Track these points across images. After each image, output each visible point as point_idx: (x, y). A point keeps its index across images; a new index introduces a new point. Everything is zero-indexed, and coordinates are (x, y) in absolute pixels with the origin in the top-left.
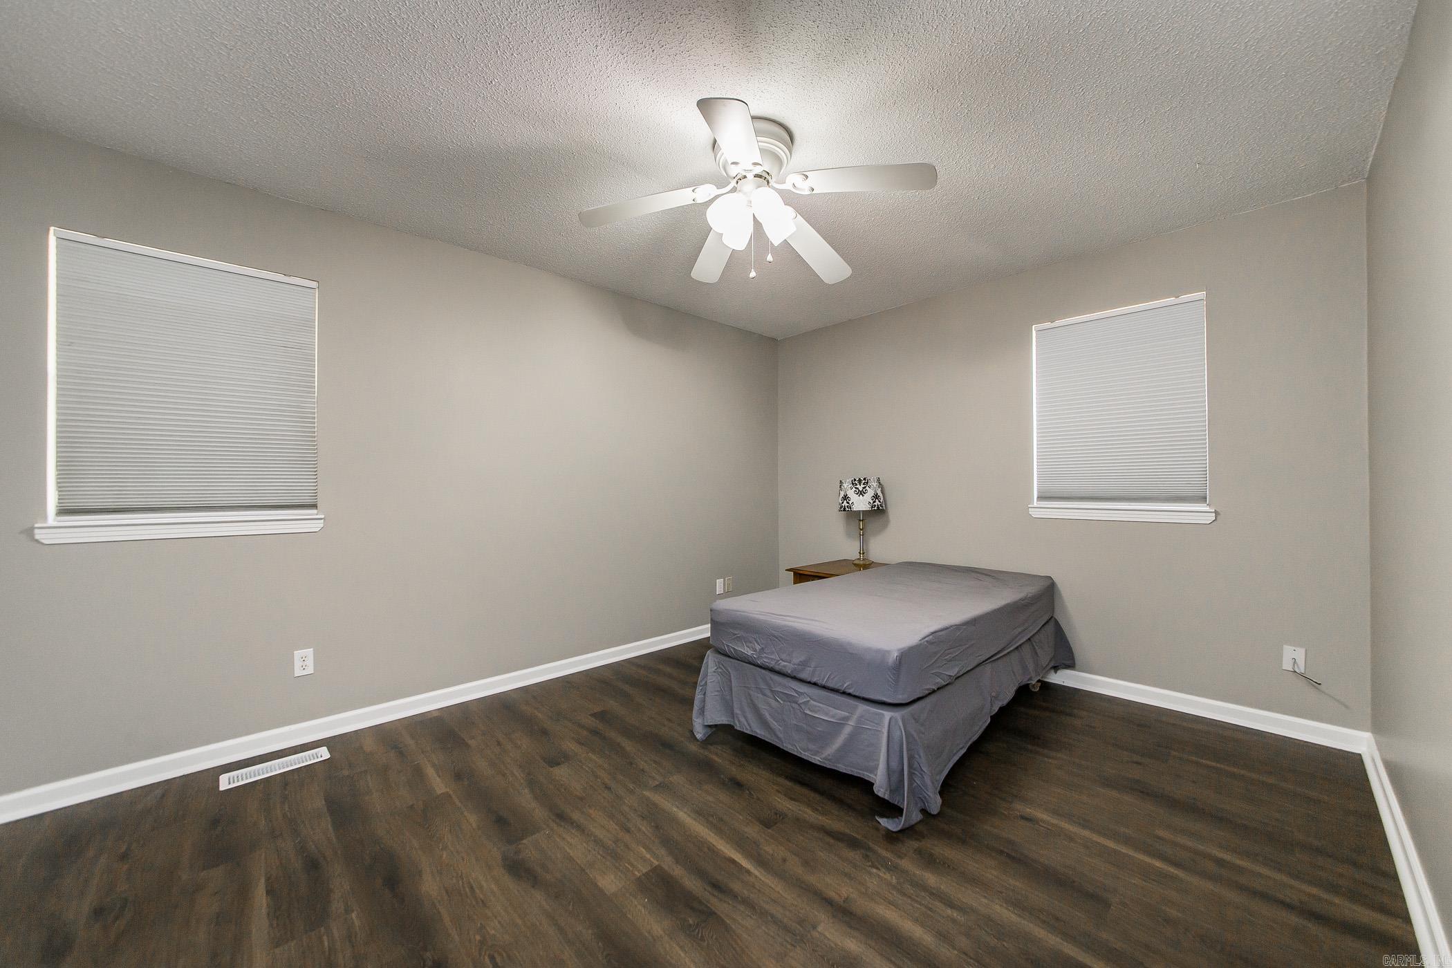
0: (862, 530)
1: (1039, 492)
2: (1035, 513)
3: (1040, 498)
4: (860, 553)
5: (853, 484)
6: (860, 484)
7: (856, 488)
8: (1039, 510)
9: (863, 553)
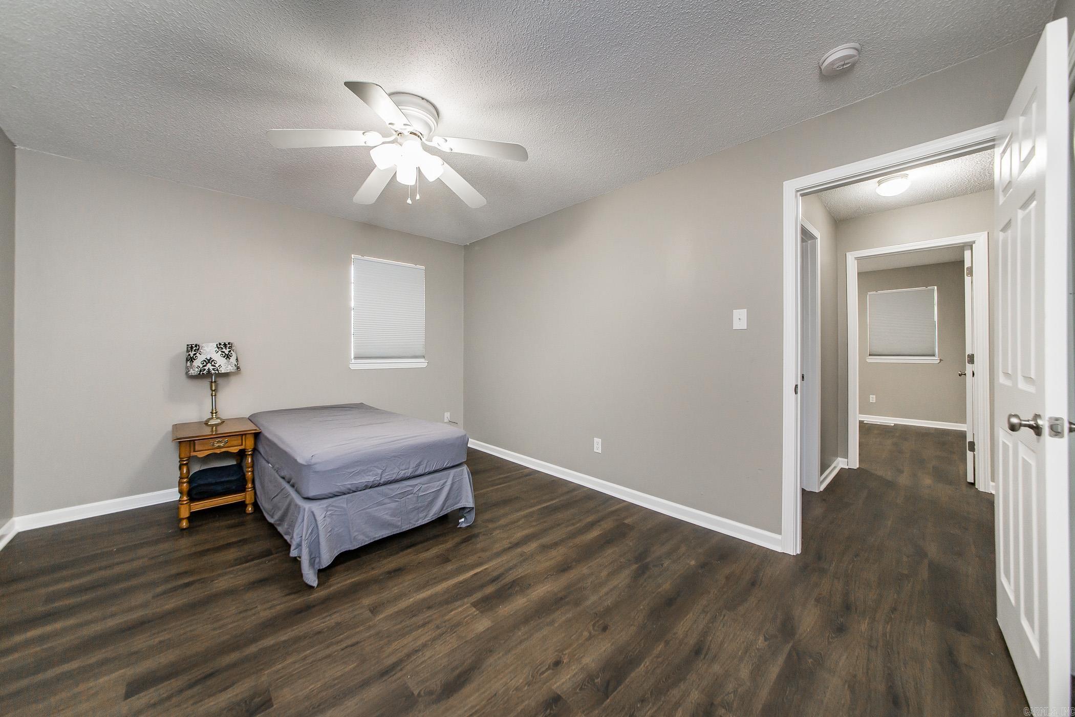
0: (214, 391)
1: (355, 354)
2: (352, 367)
3: (356, 358)
4: (212, 413)
5: (218, 348)
6: (226, 348)
7: (222, 352)
8: (356, 365)
9: (216, 413)
